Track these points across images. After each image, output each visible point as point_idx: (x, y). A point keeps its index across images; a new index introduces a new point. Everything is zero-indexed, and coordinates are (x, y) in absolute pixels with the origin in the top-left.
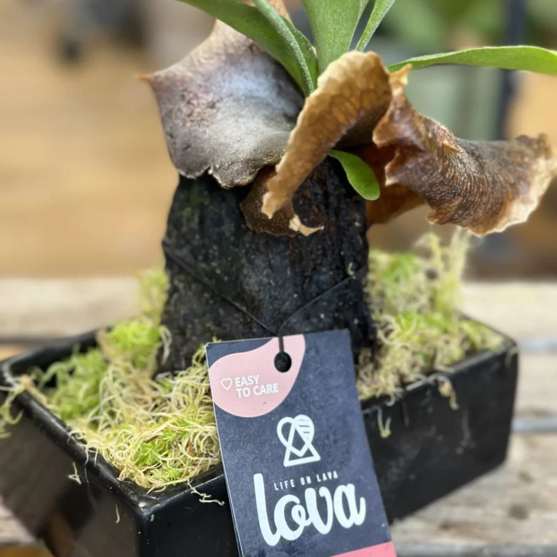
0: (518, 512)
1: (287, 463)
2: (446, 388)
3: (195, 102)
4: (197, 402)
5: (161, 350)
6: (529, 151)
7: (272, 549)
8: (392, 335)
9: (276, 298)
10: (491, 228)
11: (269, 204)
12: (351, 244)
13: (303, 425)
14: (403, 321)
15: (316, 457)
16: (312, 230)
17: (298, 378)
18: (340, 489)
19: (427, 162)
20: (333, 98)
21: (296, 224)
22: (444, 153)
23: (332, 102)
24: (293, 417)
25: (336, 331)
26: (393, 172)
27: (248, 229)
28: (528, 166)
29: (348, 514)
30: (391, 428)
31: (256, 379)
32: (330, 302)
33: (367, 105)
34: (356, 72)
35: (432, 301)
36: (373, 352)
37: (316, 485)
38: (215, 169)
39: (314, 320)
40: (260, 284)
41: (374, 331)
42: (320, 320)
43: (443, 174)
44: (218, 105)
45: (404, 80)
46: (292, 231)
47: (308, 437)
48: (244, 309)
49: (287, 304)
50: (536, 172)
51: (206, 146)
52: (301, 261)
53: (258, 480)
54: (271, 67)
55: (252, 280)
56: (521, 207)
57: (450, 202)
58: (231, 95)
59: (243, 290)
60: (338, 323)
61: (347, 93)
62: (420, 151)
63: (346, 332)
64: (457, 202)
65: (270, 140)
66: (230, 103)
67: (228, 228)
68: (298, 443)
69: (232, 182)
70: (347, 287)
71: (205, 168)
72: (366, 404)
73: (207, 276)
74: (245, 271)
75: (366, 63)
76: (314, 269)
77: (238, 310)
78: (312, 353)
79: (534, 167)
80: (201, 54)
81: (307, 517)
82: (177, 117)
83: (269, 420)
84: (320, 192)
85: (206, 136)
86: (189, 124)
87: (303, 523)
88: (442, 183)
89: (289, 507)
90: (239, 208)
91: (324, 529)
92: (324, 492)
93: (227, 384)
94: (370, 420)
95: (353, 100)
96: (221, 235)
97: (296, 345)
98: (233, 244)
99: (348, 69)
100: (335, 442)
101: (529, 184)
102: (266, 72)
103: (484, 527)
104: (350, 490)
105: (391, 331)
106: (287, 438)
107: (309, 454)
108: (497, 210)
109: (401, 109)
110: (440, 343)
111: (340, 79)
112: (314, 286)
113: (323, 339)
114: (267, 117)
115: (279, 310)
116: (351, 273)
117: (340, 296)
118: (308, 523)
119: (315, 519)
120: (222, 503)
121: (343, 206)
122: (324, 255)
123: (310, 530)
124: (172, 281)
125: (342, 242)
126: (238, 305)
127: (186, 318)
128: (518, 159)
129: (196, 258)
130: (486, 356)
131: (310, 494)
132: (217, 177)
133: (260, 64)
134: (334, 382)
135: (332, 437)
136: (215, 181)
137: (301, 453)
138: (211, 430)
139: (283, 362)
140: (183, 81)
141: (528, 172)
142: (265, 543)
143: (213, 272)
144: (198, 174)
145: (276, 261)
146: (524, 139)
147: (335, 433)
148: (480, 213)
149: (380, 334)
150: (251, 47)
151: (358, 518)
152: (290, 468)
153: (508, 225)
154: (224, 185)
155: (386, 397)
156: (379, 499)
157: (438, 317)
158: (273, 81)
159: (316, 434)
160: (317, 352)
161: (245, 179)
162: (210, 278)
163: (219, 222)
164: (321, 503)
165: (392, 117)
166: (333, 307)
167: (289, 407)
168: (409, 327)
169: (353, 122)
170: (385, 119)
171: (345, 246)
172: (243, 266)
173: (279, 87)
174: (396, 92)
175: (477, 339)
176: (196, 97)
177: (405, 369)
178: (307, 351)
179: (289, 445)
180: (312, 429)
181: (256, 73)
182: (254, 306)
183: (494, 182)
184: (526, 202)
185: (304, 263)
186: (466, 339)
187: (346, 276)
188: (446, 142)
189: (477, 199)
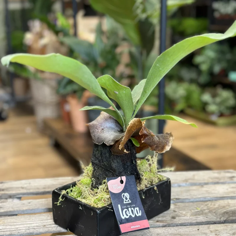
0: (174, 218)
1: (124, 203)
2: (155, 188)
3: (99, 129)
4: (104, 191)
5: (93, 183)
6: (168, 136)
7: (123, 219)
8: (143, 176)
9: (119, 169)
10: (162, 152)
11: (120, 147)
12: (134, 156)
13: (127, 195)
14: (145, 173)
15: (130, 202)
16: (128, 152)
17: (125, 185)
18: (136, 208)
19: (149, 138)
20: (132, 126)
21: (125, 151)
22: (152, 136)
23: (131, 127)
24: (125, 193)
25: (131, 176)
26: (143, 140)
27: (112, 154)
28: (168, 139)
29: (138, 214)
30: (144, 197)
31: (117, 185)
32: (130, 169)
33: (138, 127)
34: (136, 122)
35: (150, 170)
36: (139, 181)
37: (131, 207)
38: (105, 142)
39: (127, 173)
40: (115, 166)
41: (140, 176)
42: (128, 173)
43: (152, 140)
44: (104, 129)
45: (145, 123)
46: (125, 152)
47: (128, 198)
48: (112, 171)
49: (121, 170)
50: (170, 140)
51: (103, 138)
52: (123, 161)
53: (119, 206)
54: (114, 121)
55: (114, 165)
56: (168, 147)
57: (154, 146)
58: (106, 127)
59: (112, 167)
60: (132, 174)
61: (134, 125)
62: (148, 136)
63: (134, 176)
64: (155, 146)
65: (116, 136)
66: (106, 129)
67: (107, 155)
68: (126, 199)
69: (110, 144)
70: (133, 166)
71: (103, 142)
72: (139, 191)
73: (103, 165)
74: (112, 163)
75: (137, 120)
76: (126, 162)
77: (111, 172)
78: (127, 180)
79: (170, 139)
80: (99, 119)
81: (130, 214)
82: (95, 132)
83: (120, 194)
84: (127, 146)
85: (102, 136)
86: (98, 134)
87: (129, 215)
88: (152, 142)
89: (126, 211)
90: (110, 150)
91: (133, 216)
92: (132, 209)
93: (111, 186)
94: (140, 194)
95: (135, 127)
96: (106, 157)
97: (124, 178)
98: (109, 158)
99: (134, 121)
100: (134, 199)
101: (169, 142)
102: (113, 122)
103: (166, 221)
104: (138, 209)
105: (143, 175)
106: (124, 198)
107: (129, 201)
108: (163, 148)
109: (144, 128)
110: (153, 179)
111: (133, 123)
112: (126, 166)
113: (129, 177)
114: (114, 131)
115: (119, 171)
116: (134, 163)
117: (132, 168)
118: (130, 215)
119: (131, 214)
120: (112, 211)
121: (132, 149)
122: (128, 159)
123: (130, 216)
124: (94, 168)
125: (132, 156)
126: (111, 171)
127: (98, 175)
128: (166, 137)
129: (100, 162)
130: (164, 181)
131: (130, 209)
132: (106, 143)
133: (112, 120)
134: (132, 186)
135: (133, 198)
136: (106, 144)
137: (127, 201)
138: (108, 196)
139: (122, 182)
140: (96, 125)
141: (168, 140)
142: (122, 218)
143: (105, 164)
144: (101, 143)
145: (119, 161)
146: (167, 133)
147: (133, 197)
148: (160, 148)
149: (141, 176)
150: (110, 117)
151: (140, 214)
152: (125, 204)
153: (166, 151)
154: (108, 145)
155: (143, 190)
156: (144, 211)
157: (152, 174)
158: (115, 124)
159: (130, 197)
160: (128, 180)
161: (112, 144)
162: (104, 166)
163: (105, 154)
164: (132, 211)
165: (143, 129)
166: (131, 171)
167: (124, 191)
168: (147, 174)
169: (135, 131)
170: (142, 130)
171: (133, 157)
172: (112, 162)
173: (116, 125)
174: (143, 125)
175: (161, 178)
176: (99, 128)
177: (146, 184)
178: (126, 180)
179: (124, 199)
180: (129, 196)
181: (111, 122)
182: (115, 171)
183: (162, 142)
184: (169, 146)
185: (124, 161)
186: (159, 178)
187: (133, 163)
188: (152, 134)
189: (159, 145)
